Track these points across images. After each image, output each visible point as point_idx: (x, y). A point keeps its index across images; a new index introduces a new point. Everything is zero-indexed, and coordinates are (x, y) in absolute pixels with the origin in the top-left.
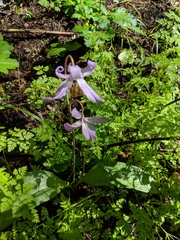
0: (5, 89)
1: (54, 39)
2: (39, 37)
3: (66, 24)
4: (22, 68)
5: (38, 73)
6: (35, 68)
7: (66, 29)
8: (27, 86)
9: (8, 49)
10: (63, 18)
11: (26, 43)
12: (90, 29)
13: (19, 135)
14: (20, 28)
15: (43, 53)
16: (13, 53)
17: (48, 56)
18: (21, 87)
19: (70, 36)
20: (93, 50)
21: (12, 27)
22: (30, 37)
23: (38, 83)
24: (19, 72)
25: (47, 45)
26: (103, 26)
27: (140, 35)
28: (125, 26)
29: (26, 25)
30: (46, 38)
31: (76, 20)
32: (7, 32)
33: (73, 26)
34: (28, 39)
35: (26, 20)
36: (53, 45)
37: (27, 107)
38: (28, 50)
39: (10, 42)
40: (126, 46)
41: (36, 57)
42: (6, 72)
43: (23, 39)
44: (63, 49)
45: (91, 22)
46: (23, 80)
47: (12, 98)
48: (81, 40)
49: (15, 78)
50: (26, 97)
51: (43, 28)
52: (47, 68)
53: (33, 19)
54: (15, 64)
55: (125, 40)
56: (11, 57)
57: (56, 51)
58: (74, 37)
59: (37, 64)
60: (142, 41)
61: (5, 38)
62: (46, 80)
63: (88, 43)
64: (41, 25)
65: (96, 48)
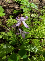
0: (1, 21)
1: (15, 9)
2: (11, 8)
3: (18, 5)
4: (6, 16)
5: (10, 18)
6: (10, 16)
7: (18, 7)
8: (7, 21)
9: (3, 10)
10: (18, 4)
11: (8, 9)
12: (25, 7)
13: (3, 34)
14: (6, 5)
15: (12, 12)
16: (4, 11)
17: (13, 13)
18: (5, 20)
19: (19, 9)
20: (25, 13)
21: (5, 5)
22: (9, 8)
23: (10, 20)
24: (5, 17)
25: (13, 10)
26: (28, 7)
27: (37, 10)
28: (33, 7)
29: (8, 5)
30: (13, 8)
31: (21, 5)
32: (3, 6)
33: (20, 6)
34: (8, 8)
35: (8, 3)
36: (15, 10)
37: (6, 26)
38: (8, 11)
39: (4, 9)
40: (33, 13)
41: (10, 13)
42: (2, 16)
43: (7, 8)
44: (17, 12)
45: (25, 6)
46: (6, 19)
47: (2, 23)
48: (22, 10)
49: (4, 18)
50: (6, 23)
51: (12, 6)
52: (13, 16)
53: (10, 3)
54: (4, 14)
55: (33, 11)
56: (3, 12)
57: (15, 12)
58: (20, 9)
59: (10, 15)
60: (37, 12)
61: (2, 7)
62: (12, 19)
63: (24, 11)
64: (12, 5)
65: (26, 12)
